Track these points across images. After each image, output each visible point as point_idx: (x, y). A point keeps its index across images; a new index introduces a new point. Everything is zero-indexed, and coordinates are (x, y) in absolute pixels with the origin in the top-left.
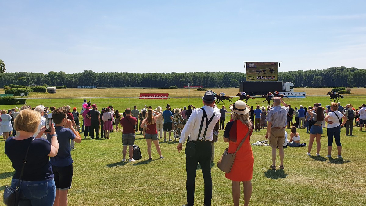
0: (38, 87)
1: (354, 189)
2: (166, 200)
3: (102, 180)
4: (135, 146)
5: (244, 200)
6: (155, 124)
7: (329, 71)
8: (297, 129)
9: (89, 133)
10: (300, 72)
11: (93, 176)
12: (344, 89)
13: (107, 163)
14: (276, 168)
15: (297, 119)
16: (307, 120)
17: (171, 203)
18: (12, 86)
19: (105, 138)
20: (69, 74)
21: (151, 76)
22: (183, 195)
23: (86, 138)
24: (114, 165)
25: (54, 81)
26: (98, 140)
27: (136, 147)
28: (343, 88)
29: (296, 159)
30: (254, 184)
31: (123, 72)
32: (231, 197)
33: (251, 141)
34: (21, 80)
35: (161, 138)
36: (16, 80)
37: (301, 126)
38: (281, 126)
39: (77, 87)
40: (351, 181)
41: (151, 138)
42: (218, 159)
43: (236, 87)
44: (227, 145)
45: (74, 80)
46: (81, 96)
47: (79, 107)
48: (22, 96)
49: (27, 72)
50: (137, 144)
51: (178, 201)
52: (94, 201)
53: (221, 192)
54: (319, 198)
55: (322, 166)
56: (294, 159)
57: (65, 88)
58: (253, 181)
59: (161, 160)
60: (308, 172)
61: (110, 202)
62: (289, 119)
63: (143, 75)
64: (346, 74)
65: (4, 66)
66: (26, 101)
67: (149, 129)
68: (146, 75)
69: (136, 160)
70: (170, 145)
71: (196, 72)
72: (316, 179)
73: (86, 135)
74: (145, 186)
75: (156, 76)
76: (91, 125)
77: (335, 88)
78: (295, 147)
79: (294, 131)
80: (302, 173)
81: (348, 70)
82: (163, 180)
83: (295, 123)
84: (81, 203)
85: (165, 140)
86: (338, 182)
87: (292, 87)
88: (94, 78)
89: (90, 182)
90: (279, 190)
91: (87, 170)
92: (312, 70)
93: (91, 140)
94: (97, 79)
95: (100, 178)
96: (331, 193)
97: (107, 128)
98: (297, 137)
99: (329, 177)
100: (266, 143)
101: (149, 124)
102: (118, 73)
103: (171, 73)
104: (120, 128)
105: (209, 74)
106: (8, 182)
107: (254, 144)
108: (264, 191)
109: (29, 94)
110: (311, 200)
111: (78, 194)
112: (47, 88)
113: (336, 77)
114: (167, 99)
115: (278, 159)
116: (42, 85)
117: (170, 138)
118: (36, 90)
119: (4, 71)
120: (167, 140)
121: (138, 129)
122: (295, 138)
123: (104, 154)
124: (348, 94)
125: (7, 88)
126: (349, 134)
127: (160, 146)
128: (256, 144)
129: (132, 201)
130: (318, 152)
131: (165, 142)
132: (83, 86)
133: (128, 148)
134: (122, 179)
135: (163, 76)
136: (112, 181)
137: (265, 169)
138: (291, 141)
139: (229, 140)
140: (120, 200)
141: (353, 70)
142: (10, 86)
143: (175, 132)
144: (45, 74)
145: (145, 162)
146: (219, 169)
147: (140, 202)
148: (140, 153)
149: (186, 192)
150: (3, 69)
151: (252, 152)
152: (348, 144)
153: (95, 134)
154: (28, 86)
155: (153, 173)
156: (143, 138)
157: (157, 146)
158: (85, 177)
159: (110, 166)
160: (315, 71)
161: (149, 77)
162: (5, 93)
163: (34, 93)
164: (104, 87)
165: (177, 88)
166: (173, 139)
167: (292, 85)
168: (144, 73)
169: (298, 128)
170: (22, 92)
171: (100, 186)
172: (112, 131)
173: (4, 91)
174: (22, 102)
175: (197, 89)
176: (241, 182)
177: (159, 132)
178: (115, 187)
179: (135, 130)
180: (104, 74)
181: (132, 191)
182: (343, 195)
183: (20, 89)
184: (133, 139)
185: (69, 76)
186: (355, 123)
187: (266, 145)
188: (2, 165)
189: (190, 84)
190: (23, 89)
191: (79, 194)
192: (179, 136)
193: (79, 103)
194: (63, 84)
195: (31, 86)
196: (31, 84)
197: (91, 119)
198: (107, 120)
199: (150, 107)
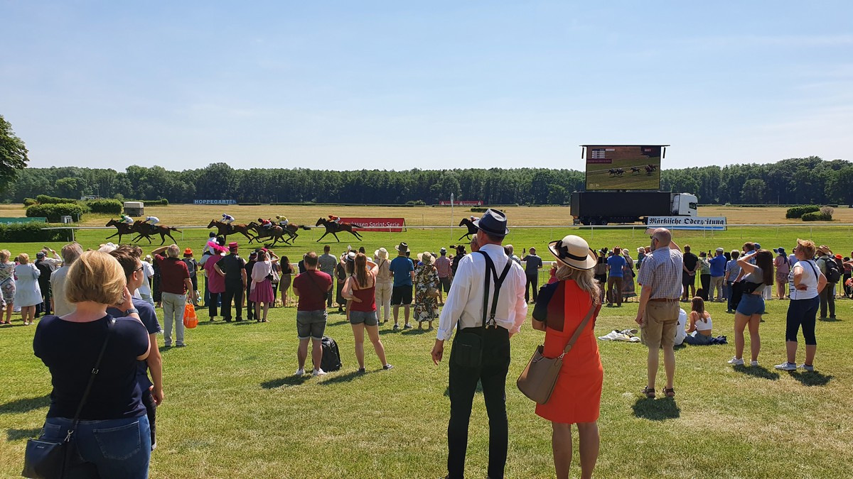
0: (103, 201)
1: (841, 446)
2: (398, 465)
3: (250, 418)
4: (326, 340)
5: (580, 469)
6: (373, 288)
7: (781, 169)
8: (705, 302)
9: (219, 309)
10: (713, 171)
11: (229, 408)
12: (818, 210)
13: (262, 380)
14: (656, 393)
15: (705, 279)
16: (728, 282)
17: (410, 473)
18: (43, 198)
19: (256, 321)
20: (173, 172)
21: (364, 177)
22: (438, 456)
23: (212, 320)
24: (278, 383)
25: (141, 187)
26: (240, 324)
27: (328, 342)
28: (815, 206)
29: (704, 372)
30: (604, 430)
31: (300, 168)
32: (551, 460)
33: (597, 330)
34: (63, 186)
35: (386, 321)
36: (53, 186)
37: (715, 295)
38: (671, 296)
39: (191, 202)
40: (833, 426)
41: (365, 323)
42: (520, 371)
43: (562, 204)
44: (539, 337)
45: (185, 186)
46: (201, 222)
47: (198, 248)
48: (66, 222)
49: (76, 168)
50: (330, 335)
51: (426, 469)
52: (230, 466)
53: (526, 448)
54: (757, 465)
55: (763, 391)
56: (698, 373)
57: (164, 203)
58: (602, 424)
59: (388, 372)
60: (731, 405)
61: (269, 469)
62: (688, 281)
63: (345, 174)
64: (822, 175)
65: (26, 152)
66: (75, 234)
67: (359, 301)
68: (351, 174)
69: (328, 373)
70: (406, 337)
71: (469, 168)
72: (751, 420)
73: (213, 313)
74: (350, 433)
75: (375, 178)
76: (224, 290)
77: (796, 208)
78: (701, 344)
79: (698, 307)
80: (718, 407)
81: (827, 164)
82: (391, 419)
83: (699, 290)
84: (201, 471)
85: (396, 326)
86: (802, 429)
87: (693, 205)
88: (231, 182)
89: (222, 422)
90: (662, 445)
91: (216, 394)
92: (741, 165)
93: (223, 325)
94: (238, 184)
95: (246, 414)
96: (787, 455)
98: (706, 321)
99: (782, 416)
100: (631, 334)
101: (361, 288)
102: (288, 171)
103: (409, 170)
104: (293, 298)
105: (498, 174)
106: (37, 419)
107: (605, 337)
108: (628, 448)
109: (82, 217)
110: (739, 469)
111: (194, 451)
112: (123, 203)
113: (797, 181)
114: (400, 230)
115: (662, 372)
116: (112, 197)
117: (407, 322)
118: (97, 209)
119: (25, 165)
120: (401, 325)
121: (334, 298)
122: (700, 325)
123: (254, 358)
124: (825, 223)
125: (32, 204)
126: (828, 316)
127: (382, 340)
128: (608, 336)
129: (319, 468)
130: (754, 358)
131: (395, 330)
132: (206, 199)
133: (310, 344)
134: (297, 416)
135: (391, 178)
136: (272, 421)
137: (630, 397)
138: (692, 330)
139: (546, 327)
140: (291, 466)
141: (837, 165)
142: (39, 199)
143: (421, 308)
144: (118, 172)
145: (349, 378)
146: (522, 395)
147: (337, 470)
148: (339, 355)
149: (444, 449)
150: (24, 160)
151: (600, 356)
152: (826, 338)
153: (233, 311)
154: (79, 198)
155: (368, 402)
156: (344, 322)
157: (375, 342)
158: (209, 409)
159: (268, 385)
160: (748, 167)
161: (358, 180)
162: (28, 214)
163: (93, 214)
164: (255, 202)
165: (423, 205)
166: (413, 324)
167: (694, 199)
168: (347, 171)
169: (706, 300)
170: (66, 212)
171: (244, 431)
172: (272, 305)
173: (25, 211)
174: (66, 236)
175: (470, 209)
176: (574, 426)
177: (382, 308)
178: (279, 435)
179: (326, 303)
180: (254, 172)
181: (319, 445)
182: (814, 459)
183: (61, 205)
184: (322, 324)
185: (175, 176)
186: (843, 291)
187: (632, 339)
188: (19, 380)
189: (455, 197)
190: (67, 205)
191: (198, 451)
192: (428, 317)
193: (196, 239)
194: (161, 195)
195: (87, 200)
196: (86, 193)
197: (226, 275)
198: (263, 278)
199: (362, 250)
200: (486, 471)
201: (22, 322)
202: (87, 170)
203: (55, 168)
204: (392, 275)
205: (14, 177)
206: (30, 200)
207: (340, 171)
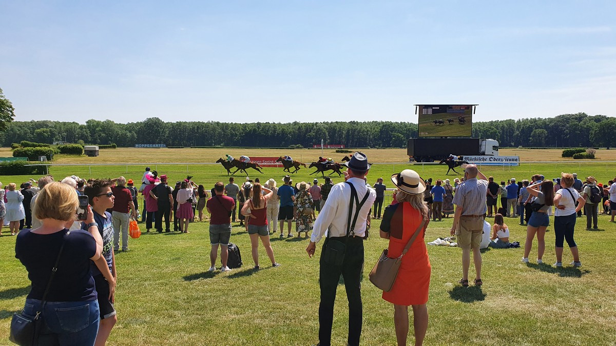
0: (69, 145)
1: (601, 320)
2: (283, 336)
3: (175, 303)
4: (231, 245)
5: (414, 338)
6: (265, 209)
7: (558, 121)
8: (504, 218)
9: (153, 224)
10: (510, 123)
11: (160, 295)
12: (585, 151)
13: (184, 274)
14: (469, 283)
15: (504, 200)
16: (521, 203)
17: (291, 341)
18: (26, 143)
19: (180, 232)
20: (120, 124)
21: (258, 128)
22: (312, 328)
23: (148, 231)
24: (196, 277)
25: (96, 135)
26: (169, 234)
27: (233, 247)
28: (582, 148)
29: (503, 268)
30: (432, 310)
31: (212, 122)
32: (394, 332)
33: (426, 238)
34: (40, 134)
35: (274, 232)
36: (33, 134)
37: (512, 212)
38: (477, 213)
39: (134, 146)
40: (595, 306)
41: (258, 232)
42: (371, 267)
43: (401, 147)
44: (385, 243)
45: (129, 134)
46: (141, 161)
47: (138, 179)
48: (42, 160)
49: (50, 121)
50: (234, 242)
51: (303, 339)
52: (162, 337)
53: (376, 323)
54: (541, 335)
55: (546, 281)
56: (499, 268)
57: (114, 147)
58: (430, 306)
59: (275, 269)
60: (523, 291)
61: (190, 339)
62: (491, 202)
63: (245, 125)
64: (587, 126)
65: (13, 110)
66: (49, 170)
67: (255, 218)
68: (249, 126)
69: (233, 269)
70: (289, 243)
71: (334, 121)
72: (537, 302)
73: (149, 226)
74: (249, 313)
75: (267, 128)
76: (157, 210)
77: (569, 149)
78: (502, 248)
79: (499, 221)
80: (514, 293)
81: (591, 118)
82: (278, 302)
83: (500, 209)
84: (140, 340)
85: (282, 235)
86: (574, 308)
87: (495, 148)
88: (163, 132)
89: (156, 305)
90: (474, 320)
91: (151, 285)
92: (529, 119)
93: (156, 235)
94: (167, 132)
95: (173, 299)
96: (563, 327)
97: (185, 214)
98: (504, 231)
99: (559, 299)
100: (451, 241)
101: (255, 209)
102: (203, 123)
103: (291, 122)
104: (207, 215)
105: (355, 125)
106: (19, 304)
107: (432, 243)
108: (449, 323)
109: (54, 157)
110: (529, 337)
111: (135, 326)
112: (83, 147)
113: (570, 130)
115: (472, 268)
116: (76, 143)
117: (289, 233)
118: (65, 151)
119: (13, 119)
120: (285, 235)
121: (237, 216)
122: (501, 234)
123: (179, 259)
124: (590, 160)
126: (592, 228)
127: (273, 246)
128: (435, 242)
129: (226, 338)
130: (540, 258)
131: (281, 239)
132: (144, 144)
133: (220, 249)
134: (210, 301)
135: (278, 128)
136: (192, 304)
137: (450, 286)
138: (494, 238)
139: (390, 236)
140: (205, 337)
141: (598, 119)
142: (22, 144)
143: (299, 223)
144: (80, 124)
145: (248, 273)
146: (372, 285)
147: (239, 340)
148: (240, 256)
149: (317, 324)
150: (11, 116)
151: (429, 256)
152: (591, 243)
153: (164, 224)
154: (51, 143)
155: (262, 291)
156: (244, 233)
157: (267, 246)
158: (146, 296)
159: (189, 278)
160: (535, 121)
162: (14, 155)
163: (62, 155)
164: (179, 145)
165: (301, 148)
166: (294, 234)
167: (496, 143)
169: (505, 216)
170: (42, 153)
171: (171, 312)
172: (192, 219)
173: (12, 153)
174: (42, 170)
175: (335, 151)
176: (410, 307)
177: (272, 222)
178: (197, 314)
179: (231, 219)
180: (179, 124)
181: (225, 322)
182: (582, 330)
183: (39, 148)
184: (228, 234)
185: (121, 127)
186: (603, 209)
187: (452, 244)
188: (7, 276)
189: (324, 142)
190: (43, 148)
191: (138, 326)
192: (305, 229)
193: (137, 172)
194: (111, 141)
195: (57, 144)
196: (57, 140)
197: (158, 199)
198: (185, 201)
199: (257, 180)
200: (346, 340)
201: (10, 234)
202: (58, 123)
203: (34, 121)
204: (279, 198)
205: (4, 127)
206: (15, 145)
207: (242, 123)
